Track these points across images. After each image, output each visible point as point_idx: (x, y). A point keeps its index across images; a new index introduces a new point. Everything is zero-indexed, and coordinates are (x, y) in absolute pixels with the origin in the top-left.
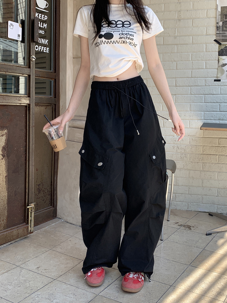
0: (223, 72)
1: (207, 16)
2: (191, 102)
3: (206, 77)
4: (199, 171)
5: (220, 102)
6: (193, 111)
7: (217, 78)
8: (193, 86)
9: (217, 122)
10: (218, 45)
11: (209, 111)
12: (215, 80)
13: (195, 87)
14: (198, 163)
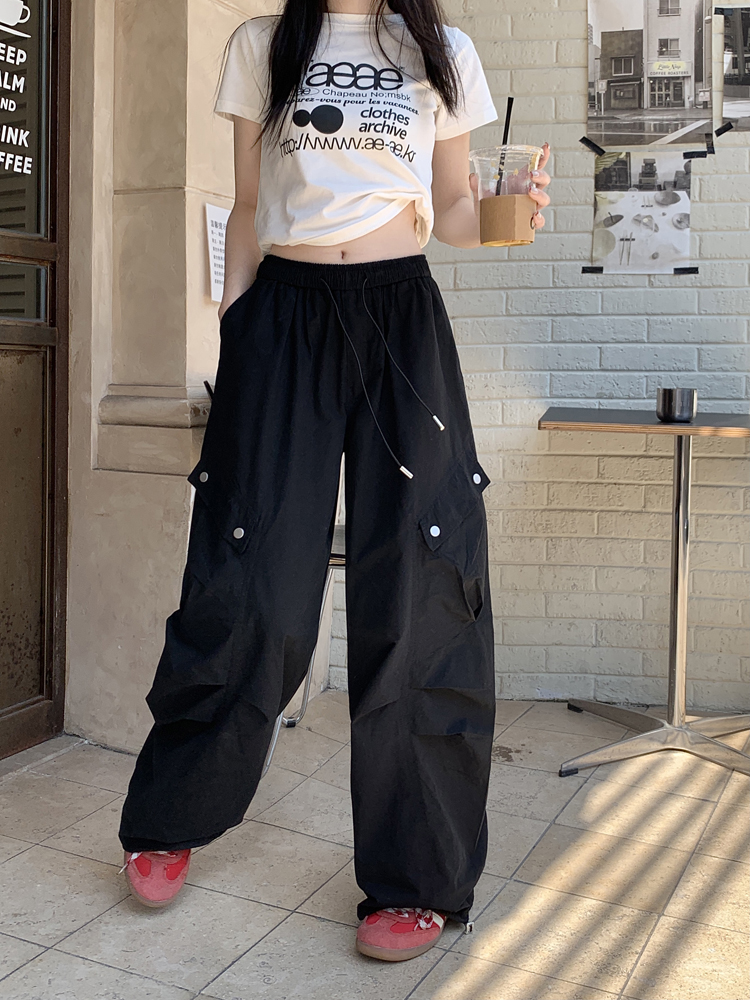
0: (609, 242)
1: (557, 61)
2: (508, 340)
3: (557, 260)
4: (537, 567)
5: (602, 340)
6: (515, 370)
7: (591, 260)
8: (516, 288)
9: (594, 404)
10: (592, 156)
11: (568, 370)
12: (585, 270)
13: (522, 291)
14: (531, 539)
